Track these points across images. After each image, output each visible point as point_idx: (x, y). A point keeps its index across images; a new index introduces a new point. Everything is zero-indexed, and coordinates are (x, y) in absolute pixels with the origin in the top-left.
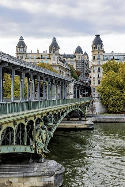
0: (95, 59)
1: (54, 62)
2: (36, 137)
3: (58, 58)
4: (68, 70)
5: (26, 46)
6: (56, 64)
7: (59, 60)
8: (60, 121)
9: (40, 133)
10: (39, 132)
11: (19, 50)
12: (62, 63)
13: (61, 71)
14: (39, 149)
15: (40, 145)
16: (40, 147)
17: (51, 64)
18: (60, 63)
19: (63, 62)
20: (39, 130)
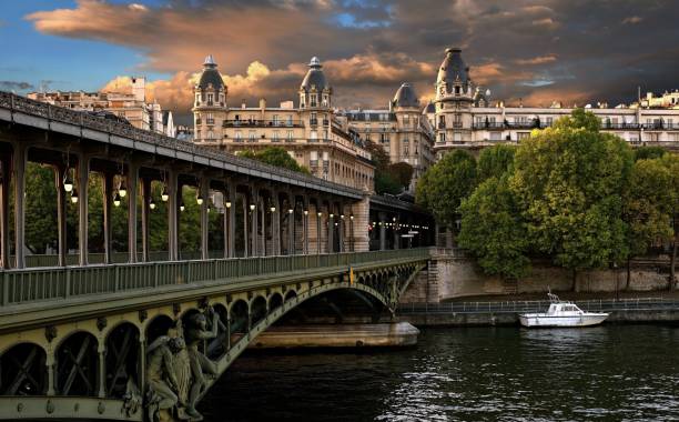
0: (447, 127)
1: (314, 136)
2: (151, 374)
3: (326, 122)
4: (367, 160)
5: (226, 87)
6: (321, 143)
7: (330, 129)
8: (262, 325)
9: (163, 360)
10: (158, 359)
11: (203, 99)
12: (341, 138)
13: (337, 166)
14: (157, 411)
15: (163, 398)
16: (160, 404)
17: (305, 142)
18: (336, 138)
19: (347, 137)
20: (159, 353)
